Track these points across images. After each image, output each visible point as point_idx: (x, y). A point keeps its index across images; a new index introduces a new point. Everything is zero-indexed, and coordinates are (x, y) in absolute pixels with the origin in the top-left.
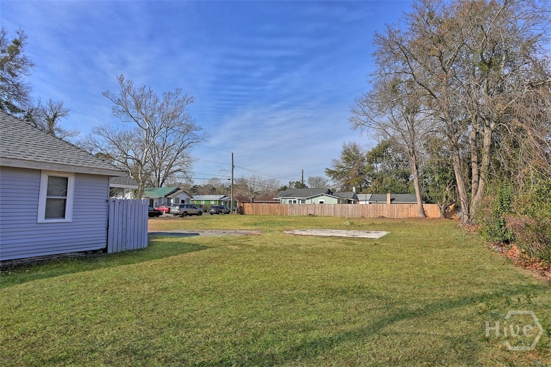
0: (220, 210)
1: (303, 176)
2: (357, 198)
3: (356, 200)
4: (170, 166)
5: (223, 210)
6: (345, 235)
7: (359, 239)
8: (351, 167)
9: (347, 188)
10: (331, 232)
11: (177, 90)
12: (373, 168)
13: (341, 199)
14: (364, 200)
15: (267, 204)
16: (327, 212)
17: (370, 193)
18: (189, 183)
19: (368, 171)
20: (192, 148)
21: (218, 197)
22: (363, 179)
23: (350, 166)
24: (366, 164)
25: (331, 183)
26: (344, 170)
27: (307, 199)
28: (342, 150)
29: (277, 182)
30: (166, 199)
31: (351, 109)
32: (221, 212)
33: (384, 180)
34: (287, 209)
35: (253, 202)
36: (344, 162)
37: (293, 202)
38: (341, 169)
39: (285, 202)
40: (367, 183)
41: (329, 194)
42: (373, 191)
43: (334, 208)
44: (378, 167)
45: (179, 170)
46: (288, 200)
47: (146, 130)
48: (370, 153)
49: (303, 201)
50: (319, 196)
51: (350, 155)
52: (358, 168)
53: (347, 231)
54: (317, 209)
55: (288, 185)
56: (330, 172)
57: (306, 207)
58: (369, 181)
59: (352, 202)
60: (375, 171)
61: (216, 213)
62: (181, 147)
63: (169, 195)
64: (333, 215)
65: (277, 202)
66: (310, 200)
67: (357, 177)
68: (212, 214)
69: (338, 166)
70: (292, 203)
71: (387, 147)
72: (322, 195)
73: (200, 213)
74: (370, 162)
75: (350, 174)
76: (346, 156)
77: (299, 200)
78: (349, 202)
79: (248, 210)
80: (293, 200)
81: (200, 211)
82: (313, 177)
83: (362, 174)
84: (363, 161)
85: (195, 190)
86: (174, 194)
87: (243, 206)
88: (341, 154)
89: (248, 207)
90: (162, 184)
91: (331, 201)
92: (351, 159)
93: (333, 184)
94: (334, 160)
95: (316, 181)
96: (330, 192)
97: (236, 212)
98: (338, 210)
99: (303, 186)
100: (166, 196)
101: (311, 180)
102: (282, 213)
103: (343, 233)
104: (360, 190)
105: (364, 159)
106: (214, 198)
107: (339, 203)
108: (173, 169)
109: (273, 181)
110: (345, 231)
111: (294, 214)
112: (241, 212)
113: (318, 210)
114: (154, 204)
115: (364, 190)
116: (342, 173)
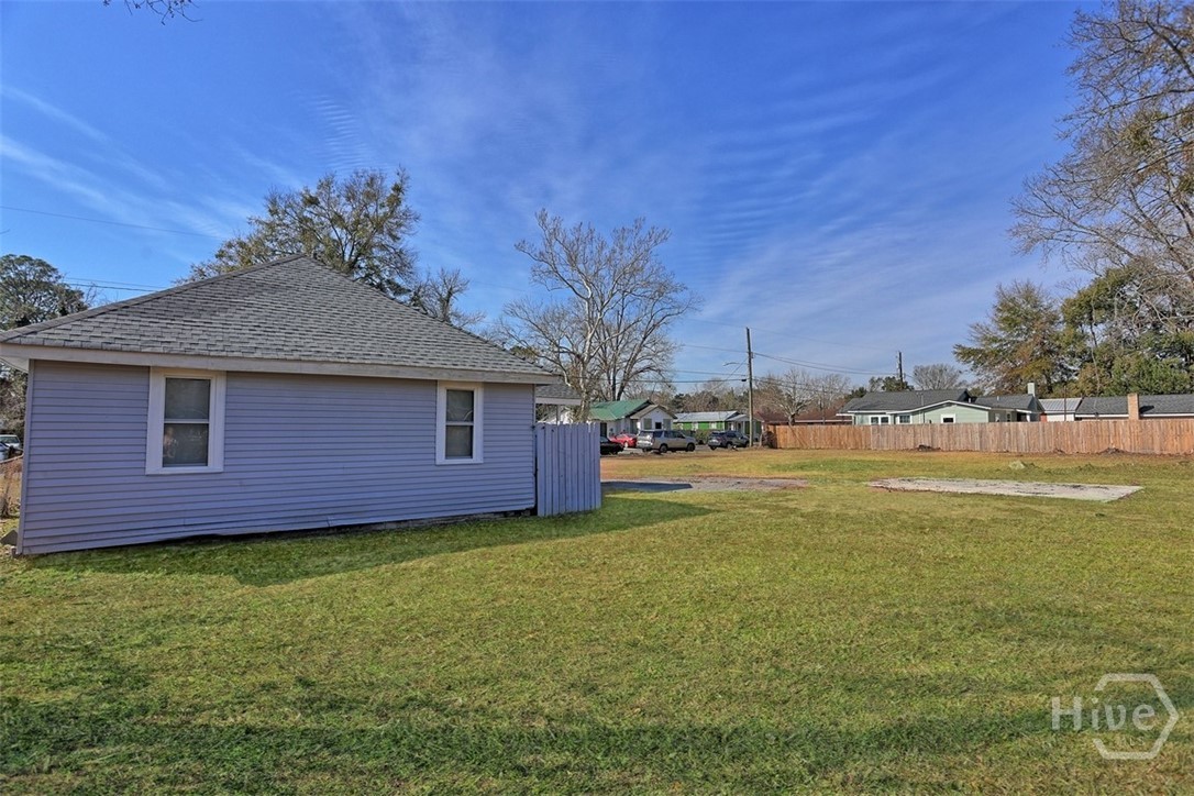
0: (728, 439)
1: (900, 365)
2: (1040, 408)
3: (1039, 413)
4: (633, 361)
5: (734, 440)
6: (1012, 493)
7: (1050, 501)
8: (1019, 339)
9: (1013, 385)
10: (977, 485)
11: (636, 221)
12: (1083, 337)
13: (998, 412)
14: (1059, 414)
15: (824, 427)
16: (963, 439)
17: (1077, 396)
18: (668, 390)
19: (1068, 344)
20: (669, 326)
21: (723, 416)
22: (1054, 364)
23: (1018, 335)
24: (1061, 328)
25: (969, 377)
26: (1001, 345)
27: (914, 414)
28: (995, 301)
29: (843, 380)
30: (629, 422)
31: (1015, 207)
32: (731, 443)
33: (1117, 363)
34: (867, 435)
35: (794, 423)
36: (1001, 329)
37: (880, 420)
38: (995, 345)
39: (862, 422)
40: (1067, 372)
41: (966, 400)
42: (1086, 391)
43: (981, 433)
44: (1098, 334)
45: (649, 368)
46: (870, 416)
47: (588, 300)
48: (1071, 303)
49: (904, 418)
50: (941, 406)
51: (1018, 312)
52: (1039, 339)
53: (1016, 483)
54: (937, 435)
55: (867, 387)
56: (965, 354)
57: (911, 431)
58: (1072, 368)
59: (1028, 418)
60: (1089, 344)
61: (721, 446)
62: (651, 326)
63: (633, 414)
64: (977, 448)
65: (846, 422)
66: (920, 416)
67: (1037, 359)
68: (713, 447)
69: (986, 338)
70: (880, 423)
71: (1122, 283)
72: (950, 404)
73: (691, 448)
74: (1074, 322)
75: (1018, 353)
76: (1006, 314)
77: (896, 415)
78: (1020, 417)
79: (785, 440)
80: (880, 417)
81: (689, 444)
82: (925, 366)
83: (1050, 352)
84: (1052, 323)
85: (680, 403)
86: (642, 412)
87: (775, 430)
88: (992, 312)
89: (784, 433)
90: (619, 394)
91: (972, 417)
92: (1019, 320)
93: (975, 379)
94: (976, 327)
95: (934, 374)
96: (968, 397)
97: (760, 443)
98: (991, 435)
99: (902, 386)
100: (628, 417)
101: (919, 372)
102: (856, 444)
103: (1008, 488)
104: (1048, 390)
105: (1056, 318)
106: (715, 418)
107: (992, 419)
108: (638, 366)
109: (835, 379)
110: (1012, 484)
111: (885, 444)
112: (771, 444)
113: (941, 437)
114: (608, 432)
115: (1057, 390)
116: (996, 353)
